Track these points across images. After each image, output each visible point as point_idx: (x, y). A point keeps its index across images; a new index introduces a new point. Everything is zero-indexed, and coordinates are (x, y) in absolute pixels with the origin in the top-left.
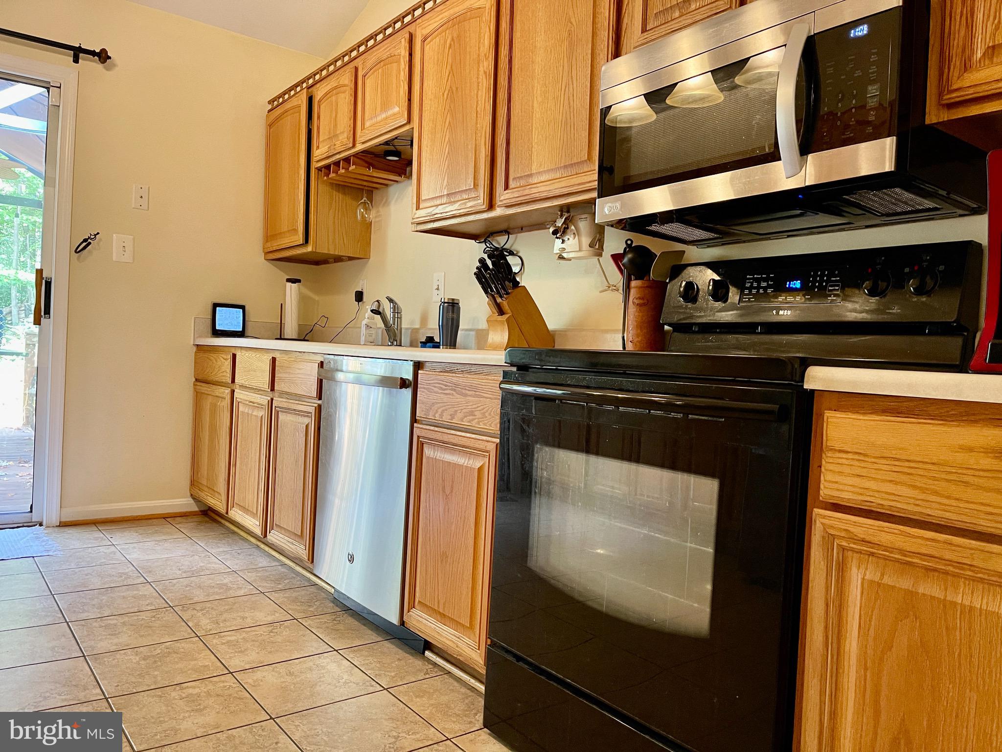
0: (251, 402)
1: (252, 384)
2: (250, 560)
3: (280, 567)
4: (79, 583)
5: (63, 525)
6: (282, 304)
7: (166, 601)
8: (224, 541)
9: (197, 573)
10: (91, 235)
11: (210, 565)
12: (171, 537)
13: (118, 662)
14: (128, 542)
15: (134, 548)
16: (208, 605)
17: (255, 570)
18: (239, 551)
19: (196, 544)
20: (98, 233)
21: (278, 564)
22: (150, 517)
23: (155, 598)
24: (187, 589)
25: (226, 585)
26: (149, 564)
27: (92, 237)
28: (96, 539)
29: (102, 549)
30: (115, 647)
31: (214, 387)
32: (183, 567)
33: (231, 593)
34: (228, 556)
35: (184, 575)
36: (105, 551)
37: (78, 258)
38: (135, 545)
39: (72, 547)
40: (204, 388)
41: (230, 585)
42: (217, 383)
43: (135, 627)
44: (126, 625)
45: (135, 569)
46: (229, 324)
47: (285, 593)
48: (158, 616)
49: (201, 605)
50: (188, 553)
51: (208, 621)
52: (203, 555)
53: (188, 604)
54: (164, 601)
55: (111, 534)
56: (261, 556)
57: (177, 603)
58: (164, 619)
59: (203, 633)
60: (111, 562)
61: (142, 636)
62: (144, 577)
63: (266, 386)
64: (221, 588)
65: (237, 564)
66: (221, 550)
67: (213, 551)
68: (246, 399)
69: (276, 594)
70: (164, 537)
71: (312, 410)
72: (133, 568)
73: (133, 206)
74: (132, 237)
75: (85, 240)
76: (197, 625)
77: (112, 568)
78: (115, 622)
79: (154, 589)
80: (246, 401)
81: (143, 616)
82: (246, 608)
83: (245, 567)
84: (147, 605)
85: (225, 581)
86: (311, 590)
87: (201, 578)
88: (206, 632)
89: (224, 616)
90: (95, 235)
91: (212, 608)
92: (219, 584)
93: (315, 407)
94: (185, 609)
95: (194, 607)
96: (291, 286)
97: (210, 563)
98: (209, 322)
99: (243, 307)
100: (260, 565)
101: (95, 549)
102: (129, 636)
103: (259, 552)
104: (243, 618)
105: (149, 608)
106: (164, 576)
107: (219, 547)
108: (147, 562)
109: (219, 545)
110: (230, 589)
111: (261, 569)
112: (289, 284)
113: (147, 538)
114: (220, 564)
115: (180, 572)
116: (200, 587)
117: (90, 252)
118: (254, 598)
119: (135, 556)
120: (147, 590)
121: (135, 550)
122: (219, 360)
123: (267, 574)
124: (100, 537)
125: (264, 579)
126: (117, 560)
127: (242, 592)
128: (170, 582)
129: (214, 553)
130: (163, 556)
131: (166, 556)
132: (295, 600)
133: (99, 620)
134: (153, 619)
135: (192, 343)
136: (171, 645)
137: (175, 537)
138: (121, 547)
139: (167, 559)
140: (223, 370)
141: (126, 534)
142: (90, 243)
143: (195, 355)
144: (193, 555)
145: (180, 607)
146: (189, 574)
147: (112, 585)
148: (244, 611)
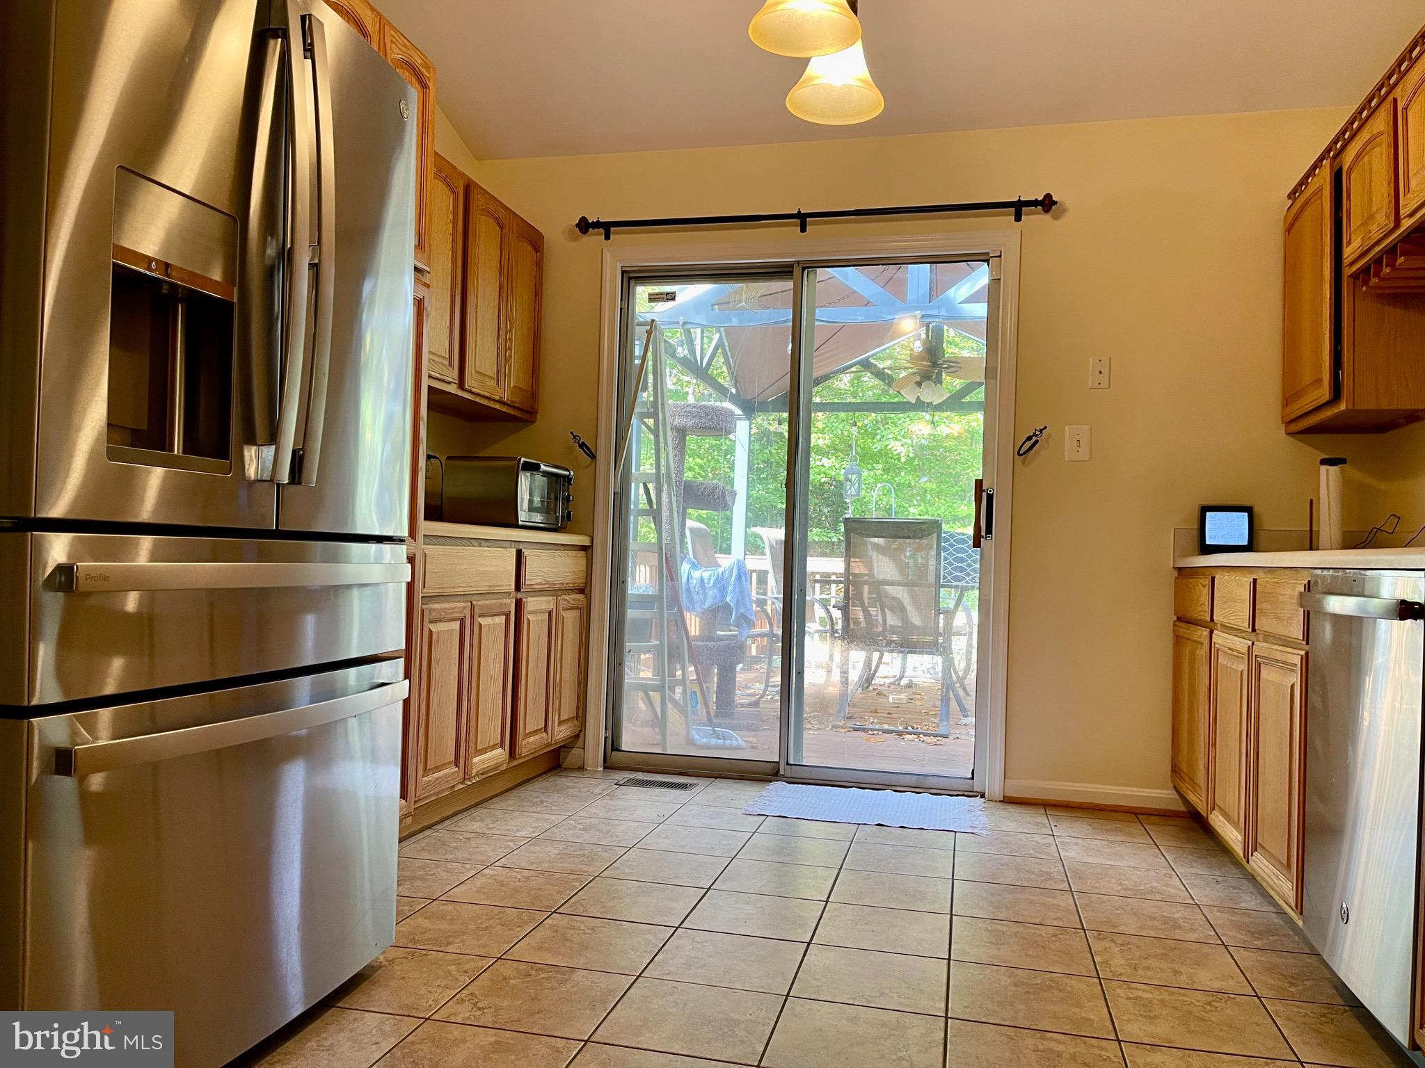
0: (1230, 649)
1: (1232, 622)
2: (1231, 895)
3: (1274, 915)
4: (990, 872)
5: (1008, 801)
6: (1311, 501)
7: (1081, 920)
8: (1202, 861)
9: (1141, 894)
10: (1036, 430)
11: (1165, 888)
12: (1131, 839)
13: (984, 978)
14: (1074, 835)
15: (1077, 844)
16: (1134, 940)
17: (1231, 910)
18: (1220, 879)
19: (1161, 856)
20: (1045, 428)
21: (1272, 909)
22: (1116, 809)
23: (1069, 912)
24: (1119, 912)
25: (1175, 920)
26: (1084, 868)
27: (1038, 433)
28: (1037, 824)
29: (1037, 838)
30: (989, 959)
31: (1193, 627)
32: (1126, 882)
33: (1178, 934)
34: (1198, 882)
35: (1123, 893)
36: (1039, 841)
37: (1023, 463)
38: (1079, 841)
39: (1005, 828)
40: (1184, 630)
41: (1181, 922)
42: (1196, 623)
43: (1026, 942)
44: (1016, 936)
45: (1063, 871)
46: (1227, 536)
47: (1262, 956)
48: (1061, 936)
49: (1127, 939)
50: (1144, 865)
51: (1123, 962)
52: (1164, 872)
53: (1108, 932)
54: (1078, 920)
55: (1057, 821)
56: (1251, 893)
57: (1093, 927)
58: (1068, 942)
59: (1110, 976)
60: (1039, 856)
61: (1027, 956)
62: (1069, 884)
63: (1245, 625)
64: (1165, 923)
65: (1206, 896)
66: (1193, 871)
67: (1179, 870)
68: (1224, 644)
69: (1245, 953)
70: (1120, 838)
71: (1297, 660)
72: (1062, 869)
73: (1090, 386)
74: (1088, 427)
75: (1029, 438)
76: (1106, 962)
77: (1037, 863)
78: (1005, 929)
79: (1075, 901)
80: (1226, 647)
81: (1044, 931)
82: (1188, 960)
83: (1217, 903)
84: (1055, 919)
85: (1176, 916)
86: (1309, 961)
87: (1144, 903)
88: (1114, 975)
89: (1150, 961)
90: (1041, 431)
91: (1138, 947)
92: (1165, 917)
93: (1302, 656)
94: (1101, 937)
95: (1114, 938)
96: (1327, 471)
97: (1167, 885)
98: (1195, 534)
99: (1248, 510)
100: (1243, 905)
101: (1030, 836)
102: (1013, 951)
103: (1251, 887)
104: (1176, 972)
105: (1055, 923)
106: (1096, 888)
107: (1192, 867)
108: (1083, 866)
109: (1195, 865)
110: (1180, 927)
111: (1240, 912)
112: (1324, 468)
113: (1099, 835)
114: (1182, 891)
115: (1119, 888)
116: (1135, 914)
117: (1037, 452)
118: (1207, 949)
119: (1072, 854)
120: (1066, 901)
121: (1076, 847)
122: (1197, 588)
123: (1247, 920)
124: (1042, 823)
125: (1238, 926)
126: (1048, 854)
127: (1193, 937)
128: (1099, 898)
129: (1181, 874)
130: (1108, 863)
131: (1112, 863)
132: (1272, 969)
133: (989, 921)
134: (1053, 939)
135: (1172, 566)
136: (1057, 977)
137: (1137, 841)
138: (1061, 840)
139: (1111, 867)
140: (1201, 603)
141: (1075, 824)
142: (1036, 442)
143: (1175, 583)
144: (1149, 870)
145: (1095, 934)
146: (1129, 893)
147: (1026, 884)
148: (1182, 963)
